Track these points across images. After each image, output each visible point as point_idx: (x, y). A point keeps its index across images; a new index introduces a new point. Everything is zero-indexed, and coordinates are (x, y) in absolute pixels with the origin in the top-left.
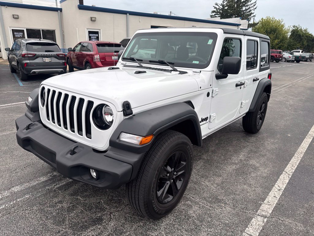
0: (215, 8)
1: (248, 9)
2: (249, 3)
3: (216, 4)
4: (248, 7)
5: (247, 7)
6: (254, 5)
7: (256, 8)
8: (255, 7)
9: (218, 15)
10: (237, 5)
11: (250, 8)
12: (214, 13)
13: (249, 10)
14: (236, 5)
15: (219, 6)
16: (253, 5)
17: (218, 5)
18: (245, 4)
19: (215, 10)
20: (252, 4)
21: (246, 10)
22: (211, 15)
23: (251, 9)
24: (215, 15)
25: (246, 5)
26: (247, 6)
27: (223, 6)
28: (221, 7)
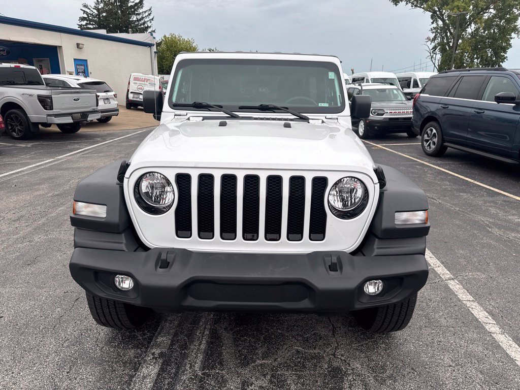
0: (84, 12)
1: (140, 20)
2: (141, 11)
3: (85, 6)
4: (140, 16)
5: (138, 17)
6: (149, 14)
7: (152, 19)
8: (151, 17)
9: (93, 25)
10: (122, 12)
11: (142, 18)
12: (85, 22)
13: (142, 21)
14: (119, 12)
15: (92, 9)
16: (147, 14)
17: (89, 9)
18: (135, 10)
19: (85, 16)
20: (145, 12)
21: (138, 20)
22: (80, 24)
23: (146, 20)
24: (87, 24)
25: (136, 12)
26: (139, 14)
27: (98, 10)
28: (95, 11)
